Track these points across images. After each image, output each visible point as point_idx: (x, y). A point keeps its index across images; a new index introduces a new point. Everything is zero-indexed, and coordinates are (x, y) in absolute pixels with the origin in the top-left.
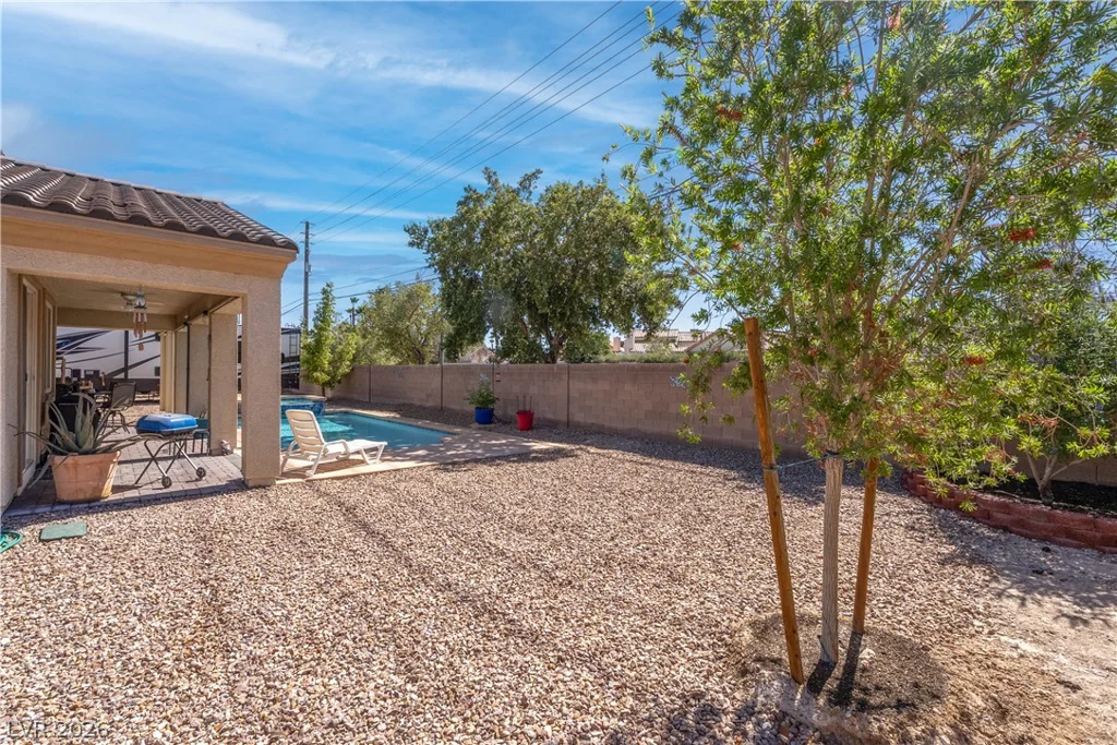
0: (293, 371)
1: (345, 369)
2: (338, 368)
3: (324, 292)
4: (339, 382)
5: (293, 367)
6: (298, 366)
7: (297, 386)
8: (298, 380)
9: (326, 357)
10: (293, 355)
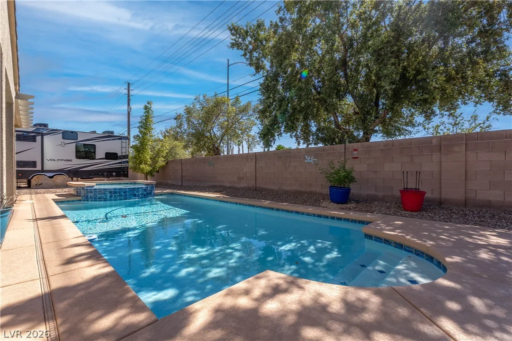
0: (124, 165)
1: (161, 162)
2: (157, 162)
3: (146, 108)
4: (158, 172)
5: (124, 162)
6: (128, 162)
7: (126, 176)
8: (127, 172)
9: (148, 155)
10: (123, 154)
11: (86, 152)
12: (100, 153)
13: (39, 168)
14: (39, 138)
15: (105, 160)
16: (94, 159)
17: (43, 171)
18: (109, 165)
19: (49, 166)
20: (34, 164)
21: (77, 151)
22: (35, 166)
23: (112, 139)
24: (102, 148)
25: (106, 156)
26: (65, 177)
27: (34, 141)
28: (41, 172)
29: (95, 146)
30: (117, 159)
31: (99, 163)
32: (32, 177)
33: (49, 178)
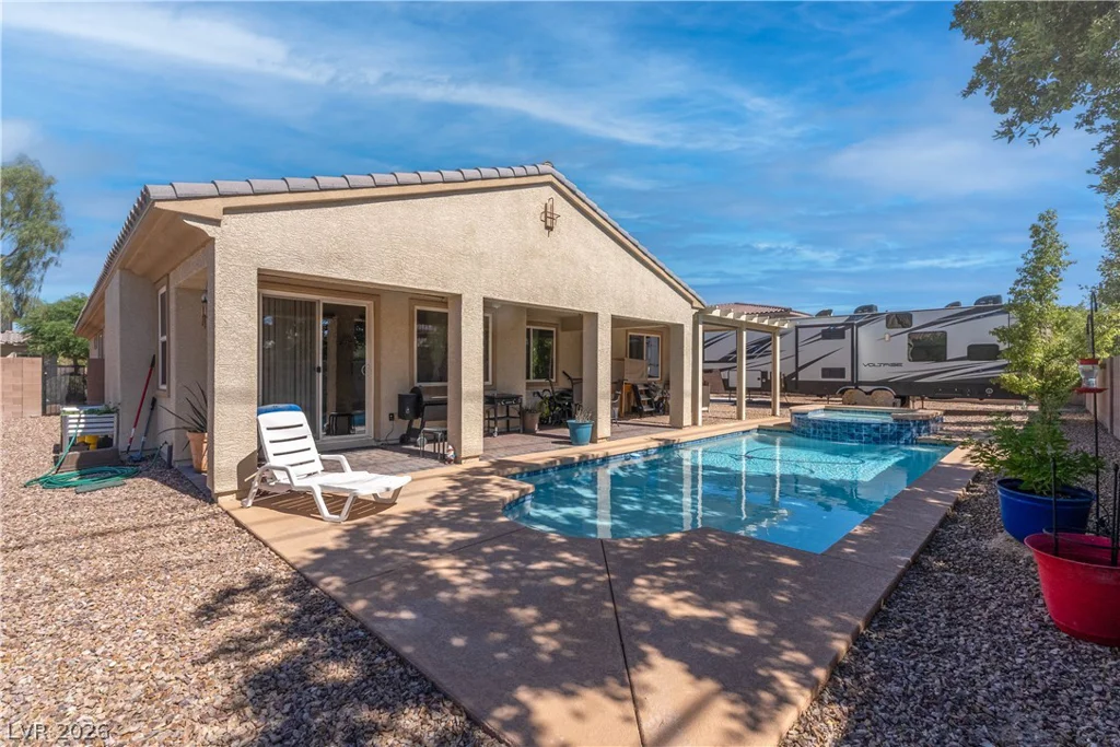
11: (928, 348)
12: (957, 345)
13: (848, 378)
14: (848, 332)
15: (968, 362)
16: (944, 359)
17: (857, 384)
18: (978, 371)
19: (866, 374)
20: (841, 372)
22: (843, 377)
23: (985, 316)
24: (959, 339)
25: (969, 353)
26: (890, 394)
27: (843, 337)
28: (852, 383)
29: (945, 333)
30: (995, 359)
31: (956, 367)
32: (842, 392)
33: (866, 393)
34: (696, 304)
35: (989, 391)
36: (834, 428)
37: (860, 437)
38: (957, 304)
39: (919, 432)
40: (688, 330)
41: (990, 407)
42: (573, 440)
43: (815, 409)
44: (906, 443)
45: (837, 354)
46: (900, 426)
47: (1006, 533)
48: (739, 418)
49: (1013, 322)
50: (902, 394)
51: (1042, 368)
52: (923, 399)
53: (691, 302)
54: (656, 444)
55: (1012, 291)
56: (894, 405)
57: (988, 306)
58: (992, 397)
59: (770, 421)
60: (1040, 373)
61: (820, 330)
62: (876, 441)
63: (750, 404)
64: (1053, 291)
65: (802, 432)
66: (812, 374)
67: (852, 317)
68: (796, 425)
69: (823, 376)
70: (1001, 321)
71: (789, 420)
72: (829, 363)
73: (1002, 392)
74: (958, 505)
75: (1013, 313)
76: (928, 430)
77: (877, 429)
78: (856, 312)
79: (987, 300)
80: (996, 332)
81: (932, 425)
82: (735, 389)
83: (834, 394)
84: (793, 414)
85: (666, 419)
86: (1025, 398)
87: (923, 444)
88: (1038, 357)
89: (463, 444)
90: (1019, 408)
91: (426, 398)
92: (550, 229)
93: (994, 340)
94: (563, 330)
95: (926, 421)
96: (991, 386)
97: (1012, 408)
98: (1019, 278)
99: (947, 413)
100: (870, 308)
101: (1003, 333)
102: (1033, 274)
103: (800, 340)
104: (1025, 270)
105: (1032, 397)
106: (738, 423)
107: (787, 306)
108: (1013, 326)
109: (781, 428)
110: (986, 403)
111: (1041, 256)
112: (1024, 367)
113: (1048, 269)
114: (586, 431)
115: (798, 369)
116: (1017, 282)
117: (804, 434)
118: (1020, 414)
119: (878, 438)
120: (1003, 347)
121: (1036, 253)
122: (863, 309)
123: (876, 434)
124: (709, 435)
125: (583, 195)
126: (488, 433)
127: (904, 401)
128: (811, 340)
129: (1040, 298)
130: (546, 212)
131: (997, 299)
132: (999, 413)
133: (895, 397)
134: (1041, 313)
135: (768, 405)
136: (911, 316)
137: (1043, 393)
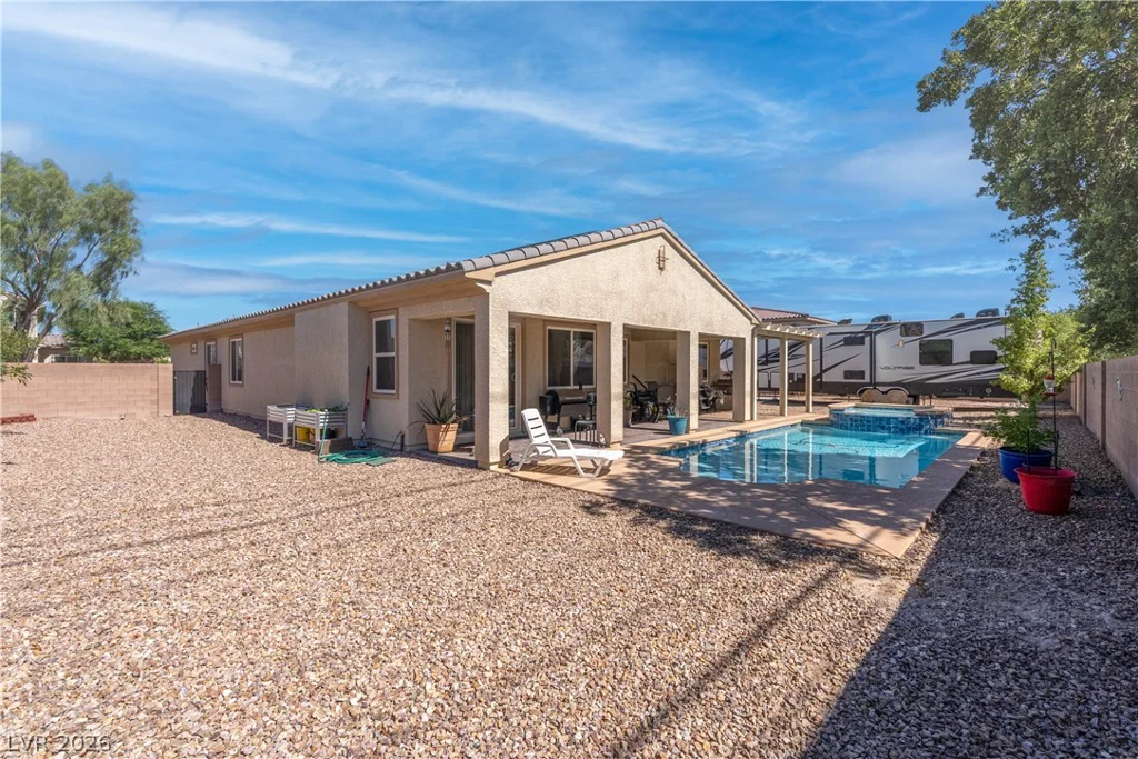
11: (936, 353)
12: (961, 351)
13: (867, 379)
14: (867, 339)
15: (971, 366)
16: (951, 364)
17: (874, 384)
18: (979, 374)
19: (882, 376)
20: (861, 374)
21: (922, 355)
22: (863, 378)
24: (963, 346)
25: (971, 358)
26: (904, 393)
27: (863, 343)
28: (870, 384)
29: (951, 341)
30: (993, 363)
31: (960, 370)
32: (862, 392)
33: (883, 393)
34: (755, 321)
35: (989, 391)
36: (868, 422)
37: (889, 429)
38: (961, 316)
39: (936, 425)
40: (748, 342)
41: (988, 404)
42: (673, 431)
43: (848, 406)
44: (926, 433)
45: (858, 358)
46: (921, 419)
47: (1005, 479)
48: (782, 414)
49: (1009, 333)
50: (914, 393)
51: (1031, 371)
52: (931, 398)
53: (751, 320)
54: (734, 434)
55: (1008, 308)
56: (907, 402)
57: (987, 318)
58: (991, 395)
59: (811, 417)
60: (1030, 375)
61: (842, 337)
62: (902, 431)
63: (791, 403)
64: (1041, 308)
65: (839, 424)
66: (835, 376)
67: (870, 327)
68: (835, 419)
69: (846, 377)
70: (999, 332)
71: (827, 416)
72: (849, 366)
73: (1001, 392)
74: (972, 468)
75: (1010, 326)
76: (942, 423)
77: (903, 422)
78: (873, 321)
79: (986, 312)
80: (995, 342)
81: (945, 419)
82: (778, 389)
83: (854, 393)
84: (832, 411)
85: (729, 415)
86: (1019, 397)
87: (938, 434)
88: (1029, 363)
89: (613, 433)
90: (1014, 405)
91: (561, 399)
92: (661, 269)
93: (994, 348)
94: (633, 340)
95: (941, 415)
96: (990, 386)
97: (1007, 405)
98: (1015, 297)
99: (956, 409)
100: (885, 318)
101: (1001, 342)
102: (1026, 294)
103: (824, 346)
104: (1018, 290)
105: (1024, 397)
106: (782, 419)
107: (803, 312)
108: (1010, 337)
109: (823, 422)
110: (985, 401)
111: (1031, 279)
112: (1017, 371)
113: (1037, 290)
114: (683, 424)
115: (823, 371)
116: (1013, 301)
117: (841, 426)
118: (1013, 408)
119: (904, 429)
120: (1000, 353)
121: (1027, 276)
122: (879, 319)
123: (900, 426)
124: (768, 428)
125: (682, 242)
126: (626, 425)
127: (916, 400)
128: (835, 345)
129: (1031, 314)
130: (659, 257)
131: (995, 312)
132: (997, 409)
133: (909, 396)
134: (1031, 326)
135: (802, 403)
136: (922, 326)
137: (1031, 392)
